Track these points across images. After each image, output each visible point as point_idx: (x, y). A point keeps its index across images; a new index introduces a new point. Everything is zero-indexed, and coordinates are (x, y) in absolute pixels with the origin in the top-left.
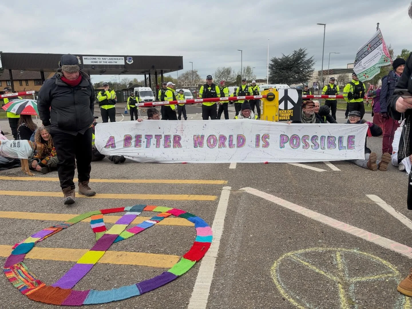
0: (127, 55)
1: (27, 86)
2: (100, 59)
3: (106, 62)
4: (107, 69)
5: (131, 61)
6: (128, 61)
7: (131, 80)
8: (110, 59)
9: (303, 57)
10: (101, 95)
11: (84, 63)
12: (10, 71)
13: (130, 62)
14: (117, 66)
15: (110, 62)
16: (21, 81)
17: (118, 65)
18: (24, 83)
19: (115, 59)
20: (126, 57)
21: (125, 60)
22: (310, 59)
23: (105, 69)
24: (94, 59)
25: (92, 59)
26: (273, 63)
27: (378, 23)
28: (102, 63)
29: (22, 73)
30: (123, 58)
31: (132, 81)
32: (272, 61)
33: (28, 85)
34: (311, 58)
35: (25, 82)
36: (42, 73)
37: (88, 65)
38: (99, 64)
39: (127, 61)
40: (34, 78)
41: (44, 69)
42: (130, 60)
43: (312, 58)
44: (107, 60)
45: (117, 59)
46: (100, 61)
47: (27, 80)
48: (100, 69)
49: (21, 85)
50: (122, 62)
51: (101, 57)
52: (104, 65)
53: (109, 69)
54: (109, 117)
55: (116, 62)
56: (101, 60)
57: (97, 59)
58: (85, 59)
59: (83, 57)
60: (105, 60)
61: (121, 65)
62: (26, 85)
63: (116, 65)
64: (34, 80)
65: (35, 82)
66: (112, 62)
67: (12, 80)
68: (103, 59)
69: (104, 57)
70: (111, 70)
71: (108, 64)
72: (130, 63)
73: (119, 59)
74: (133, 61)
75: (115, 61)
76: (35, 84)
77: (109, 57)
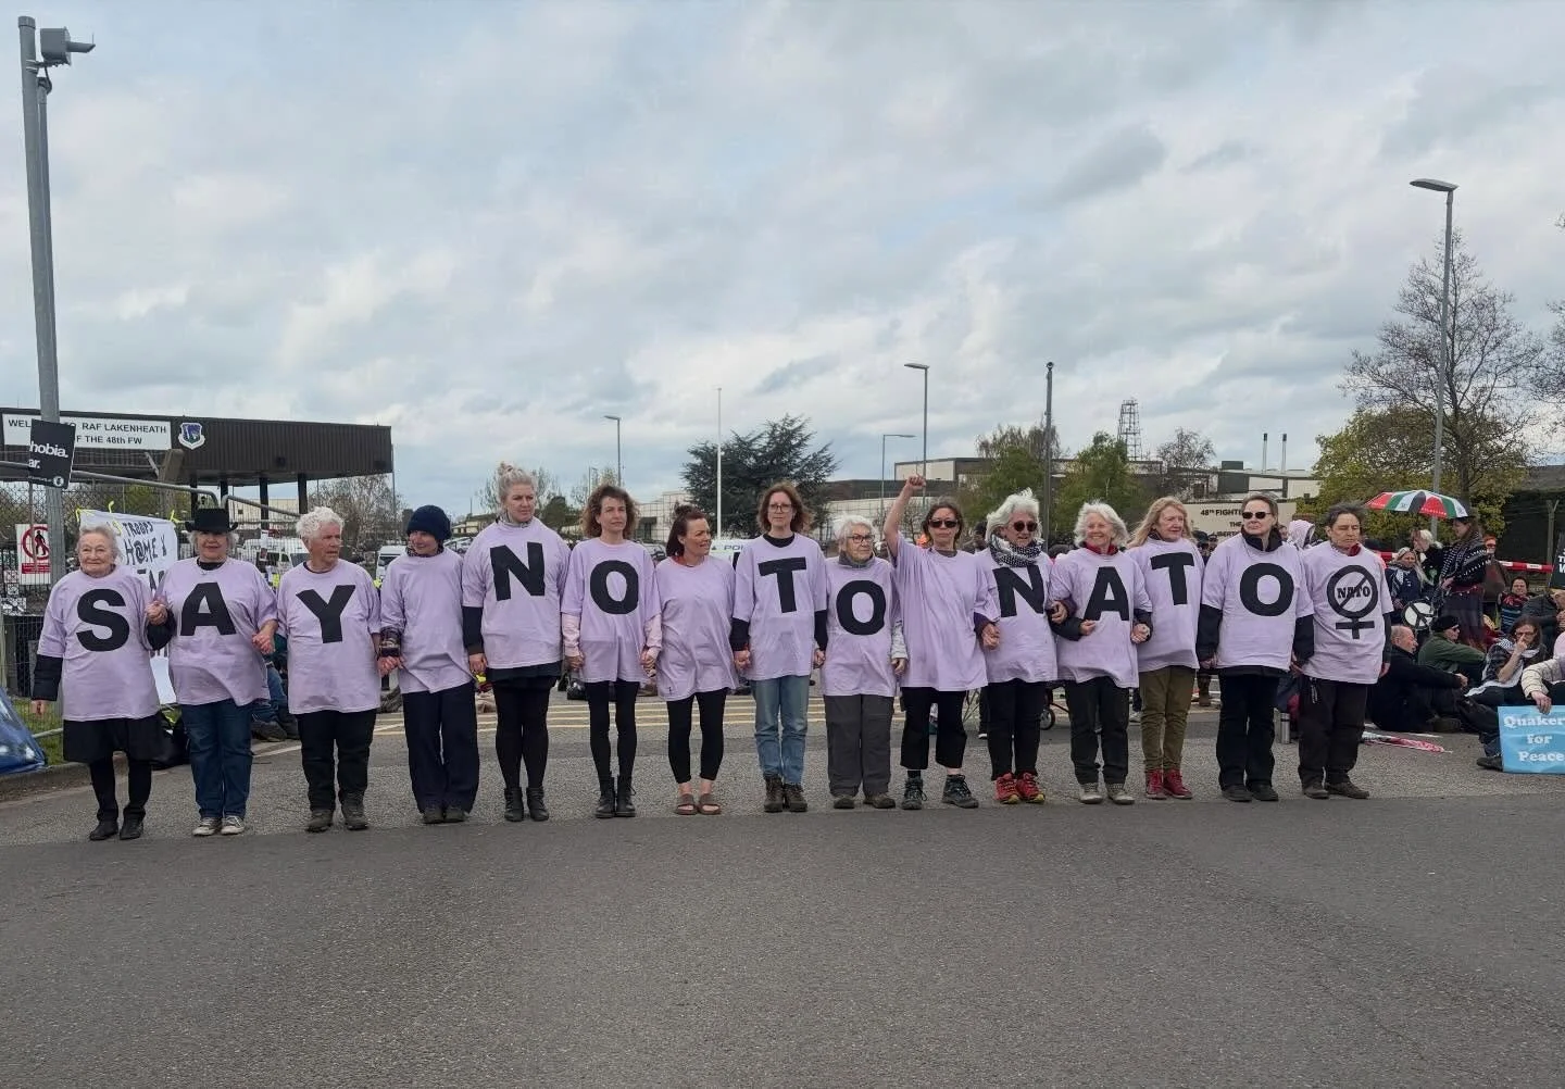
0: (181, 414)
3: (98, 439)
4: (102, 464)
5: (198, 439)
6: (186, 438)
8: (113, 428)
9: (799, 445)
11: (9, 441)
13: (192, 441)
14: (141, 456)
15: (114, 440)
19: (133, 429)
20: (176, 423)
21: (175, 433)
22: (822, 452)
23: (91, 464)
26: (698, 461)
27: (1050, 364)
28: (82, 444)
30: (167, 425)
32: (696, 453)
34: (825, 449)
37: (25, 447)
39: (181, 437)
42: (191, 436)
43: (829, 448)
44: (100, 432)
45: (144, 429)
50: (160, 441)
51: (79, 421)
52: (89, 449)
53: (108, 464)
55: (138, 441)
56: (79, 431)
58: (12, 423)
59: (5, 418)
60: (93, 433)
61: (158, 451)
63: (139, 451)
66: (122, 441)
68: (86, 426)
69: (90, 421)
71: (105, 445)
72: (193, 446)
73: (152, 429)
74: (202, 438)
75: (133, 434)
77: (110, 422)
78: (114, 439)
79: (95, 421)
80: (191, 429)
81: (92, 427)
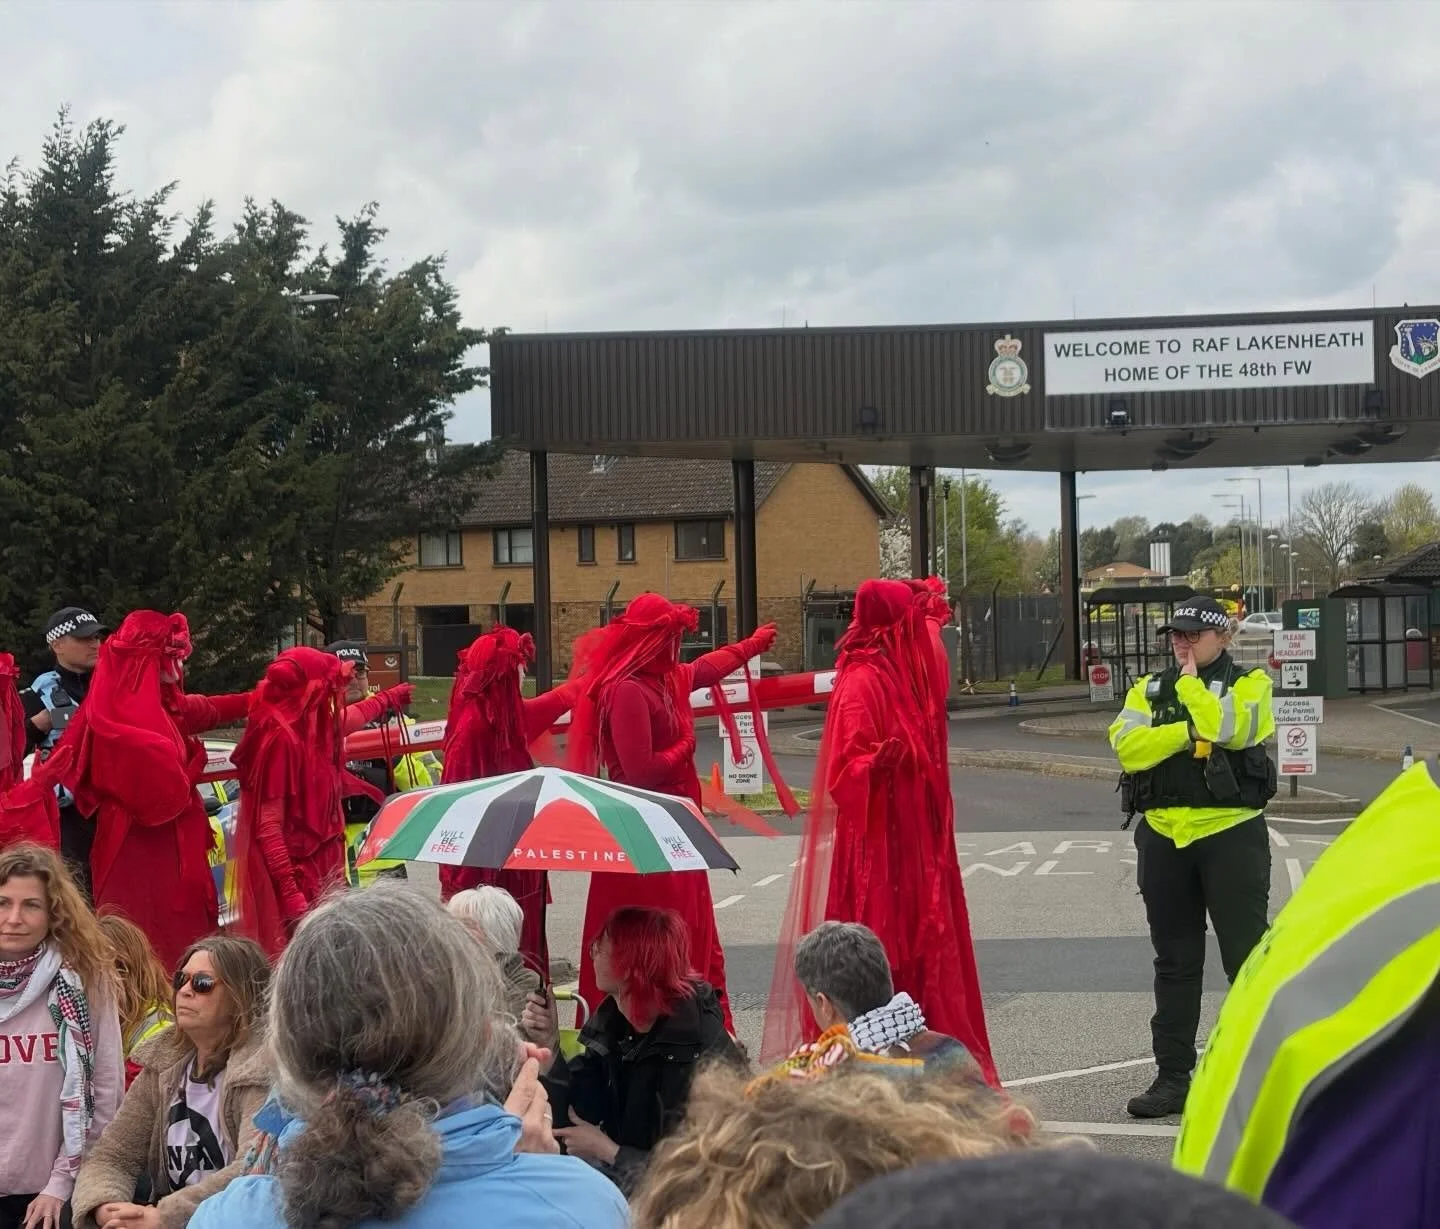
0: (1397, 303)
1: (626, 570)
2: (1174, 346)
3: (1223, 371)
4: (1229, 422)
5: (1432, 353)
6: (1406, 352)
7: (1377, 499)
8: (1253, 343)
10: (1150, 715)
11: (1053, 388)
12: (539, 460)
13: (1420, 358)
14: (1309, 401)
15: (1254, 370)
16: (586, 528)
17: (1316, 388)
18: (606, 544)
19: (1294, 342)
20: (1384, 321)
21: (1383, 342)
23: (1209, 423)
24: (1129, 348)
25: (1116, 349)
28: (1192, 382)
29: (600, 469)
30: (1367, 328)
31: (1379, 512)
33: (633, 561)
35: (614, 534)
36: (744, 468)
37: (1082, 397)
38: (1162, 384)
39: (1395, 353)
40: (677, 508)
41: (761, 445)
42: (1418, 349)
44: (1227, 355)
45: (1316, 341)
46: (1178, 360)
47: (626, 526)
48: (1171, 429)
49: (587, 557)
50: (1349, 365)
51: (1186, 335)
52: (1203, 393)
53: (1240, 422)
54: (1209, 921)
55: (1304, 367)
56: (1188, 357)
57: (1154, 347)
58: (1061, 350)
59: (1051, 341)
60: (1213, 358)
61: (1347, 387)
62: (622, 560)
63: (1306, 389)
64: (678, 521)
65: (681, 538)
66: (1270, 369)
67: (541, 527)
68: (1197, 345)
69: (1205, 334)
70: (1257, 429)
71: (1236, 381)
72: (1421, 371)
73: (1333, 339)
76: (682, 553)
77: (1246, 333)
78: (1254, 366)
79: (1217, 333)
80: (1420, 333)
81: (1212, 344)
